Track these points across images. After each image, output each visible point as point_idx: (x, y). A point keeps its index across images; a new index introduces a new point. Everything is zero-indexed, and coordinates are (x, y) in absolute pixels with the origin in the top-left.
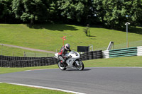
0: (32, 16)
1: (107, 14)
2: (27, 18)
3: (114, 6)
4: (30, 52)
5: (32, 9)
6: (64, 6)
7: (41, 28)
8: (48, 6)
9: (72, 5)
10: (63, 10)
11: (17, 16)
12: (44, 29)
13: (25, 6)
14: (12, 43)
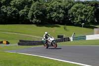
0: (38, 21)
1: (75, 19)
2: (35, 22)
3: (79, 15)
4: (36, 38)
5: (38, 17)
6: (54, 15)
7: (42, 26)
8: (46, 16)
9: (58, 15)
10: (53, 17)
11: (31, 21)
12: (44, 27)
13: (35, 16)
14: (28, 34)
